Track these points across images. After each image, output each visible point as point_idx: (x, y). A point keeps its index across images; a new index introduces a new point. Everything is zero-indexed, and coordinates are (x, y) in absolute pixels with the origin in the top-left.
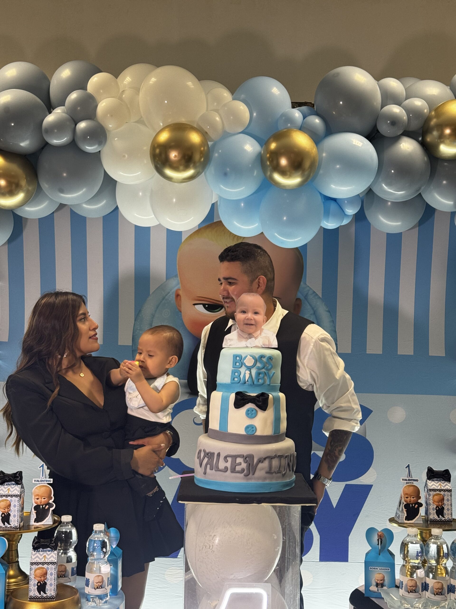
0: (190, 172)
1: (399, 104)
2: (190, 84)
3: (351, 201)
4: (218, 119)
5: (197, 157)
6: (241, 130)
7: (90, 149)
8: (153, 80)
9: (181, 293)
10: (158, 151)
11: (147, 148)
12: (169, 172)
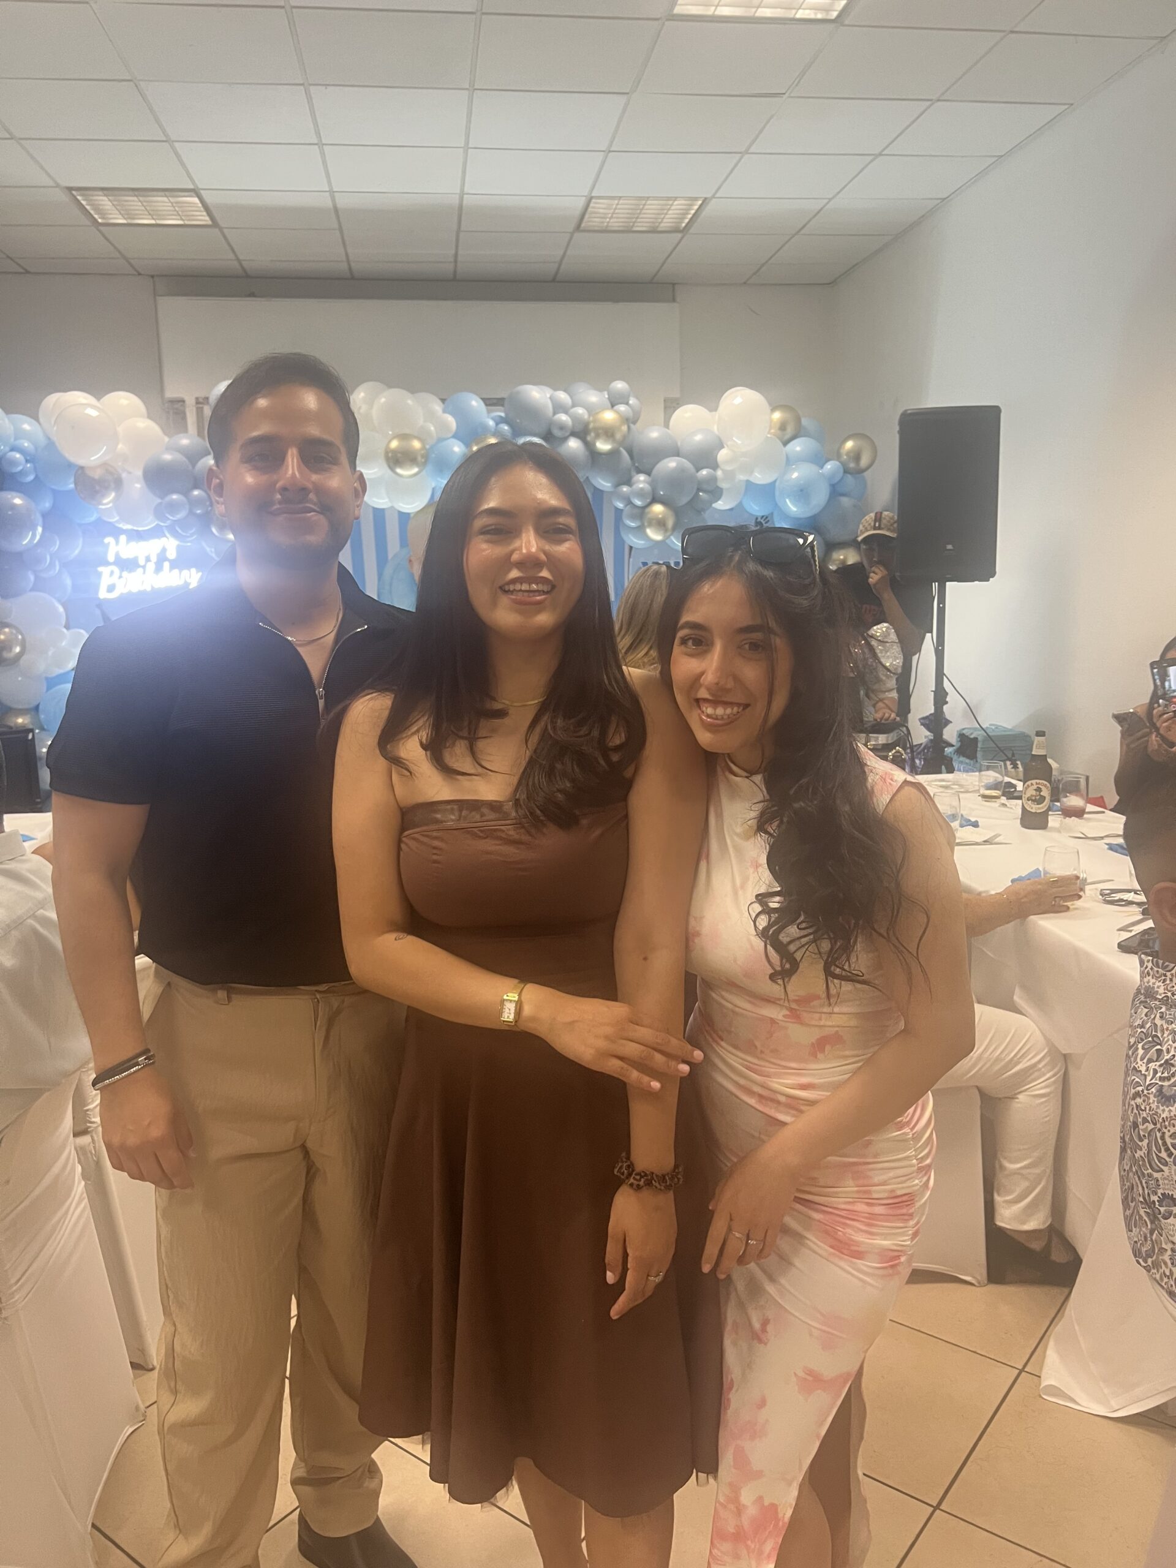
0: (415, 470)
1: (566, 412)
2: (410, 402)
4: (432, 428)
5: (419, 458)
6: (451, 435)
8: (383, 400)
9: (412, 558)
10: (390, 455)
11: (382, 451)
12: (399, 471)
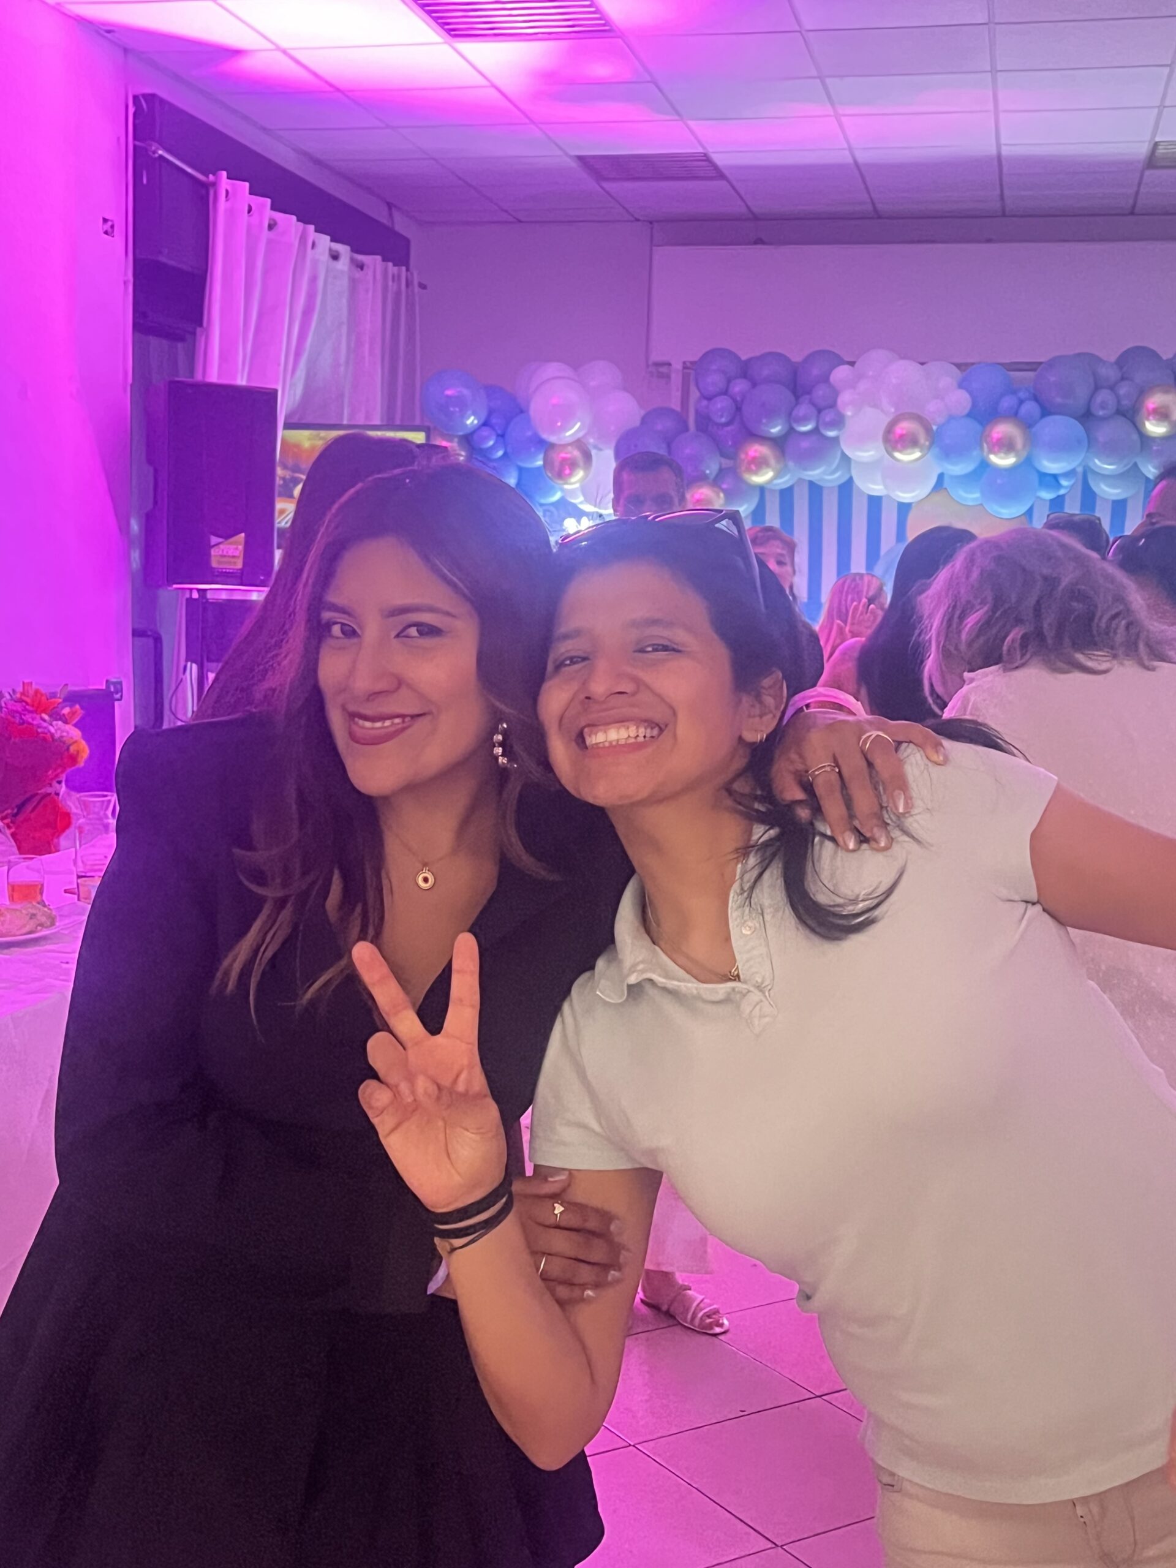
0: (917, 454)
1: (1111, 387)
3: (1068, 474)
7: (831, 434)
11: (879, 431)
12: (897, 455)
